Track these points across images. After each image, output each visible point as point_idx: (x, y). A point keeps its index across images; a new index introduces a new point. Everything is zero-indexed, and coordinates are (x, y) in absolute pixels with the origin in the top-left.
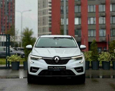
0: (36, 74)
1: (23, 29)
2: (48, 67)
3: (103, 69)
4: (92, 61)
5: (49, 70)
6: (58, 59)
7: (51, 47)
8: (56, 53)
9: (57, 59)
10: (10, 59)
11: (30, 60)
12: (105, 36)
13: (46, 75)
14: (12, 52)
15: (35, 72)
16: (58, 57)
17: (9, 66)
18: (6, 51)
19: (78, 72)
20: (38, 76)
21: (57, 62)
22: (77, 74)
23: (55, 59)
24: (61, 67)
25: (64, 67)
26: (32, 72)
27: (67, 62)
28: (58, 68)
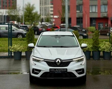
0: (38, 76)
1: (24, 4)
2: (50, 69)
3: (104, 59)
4: (93, 50)
5: (51, 73)
6: (60, 61)
7: (53, 47)
8: (58, 54)
9: (58, 61)
10: (13, 49)
11: (32, 62)
12: (107, 12)
13: (48, 77)
14: (14, 32)
15: (37, 74)
16: (60, 59)
17: (11, 55)
18: (8, 31)
19: (79, 74)
20: (40, 78)
21: (58, 64)
22: (78, 76)
23: (57, 61)
24: (62, 70)
25: (66, 70)
26: (34, 74)
27: (68, 65)
28: (59, 71)
